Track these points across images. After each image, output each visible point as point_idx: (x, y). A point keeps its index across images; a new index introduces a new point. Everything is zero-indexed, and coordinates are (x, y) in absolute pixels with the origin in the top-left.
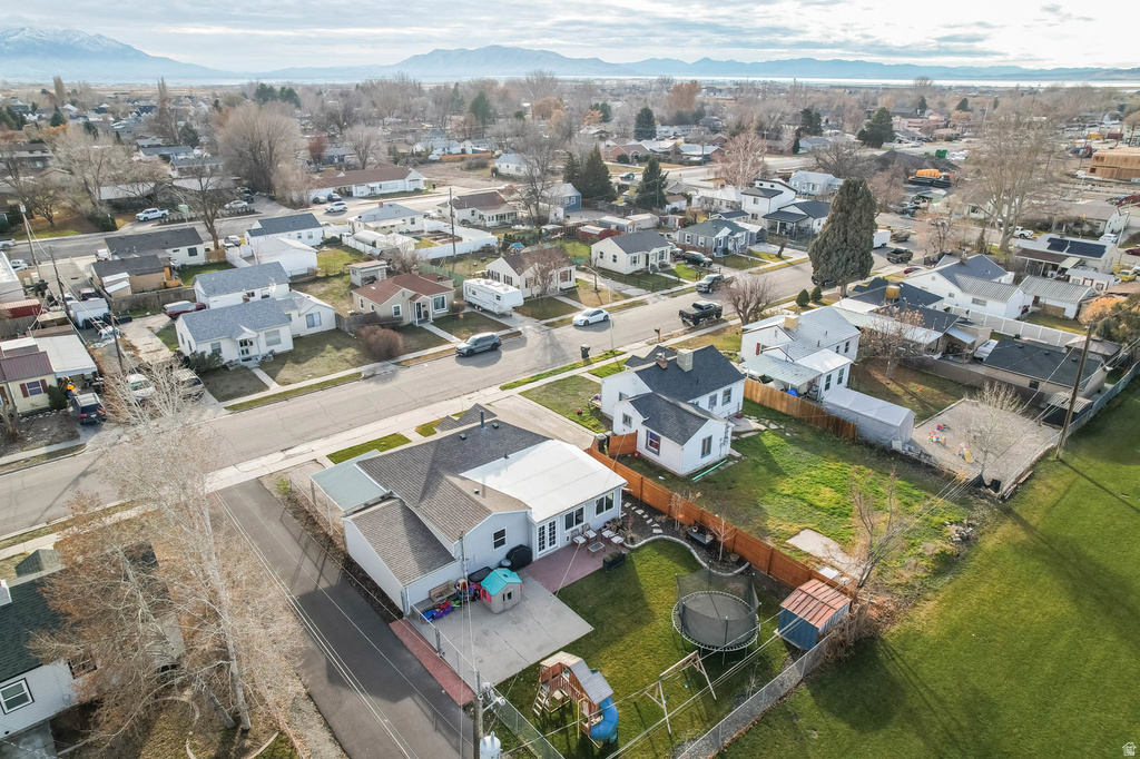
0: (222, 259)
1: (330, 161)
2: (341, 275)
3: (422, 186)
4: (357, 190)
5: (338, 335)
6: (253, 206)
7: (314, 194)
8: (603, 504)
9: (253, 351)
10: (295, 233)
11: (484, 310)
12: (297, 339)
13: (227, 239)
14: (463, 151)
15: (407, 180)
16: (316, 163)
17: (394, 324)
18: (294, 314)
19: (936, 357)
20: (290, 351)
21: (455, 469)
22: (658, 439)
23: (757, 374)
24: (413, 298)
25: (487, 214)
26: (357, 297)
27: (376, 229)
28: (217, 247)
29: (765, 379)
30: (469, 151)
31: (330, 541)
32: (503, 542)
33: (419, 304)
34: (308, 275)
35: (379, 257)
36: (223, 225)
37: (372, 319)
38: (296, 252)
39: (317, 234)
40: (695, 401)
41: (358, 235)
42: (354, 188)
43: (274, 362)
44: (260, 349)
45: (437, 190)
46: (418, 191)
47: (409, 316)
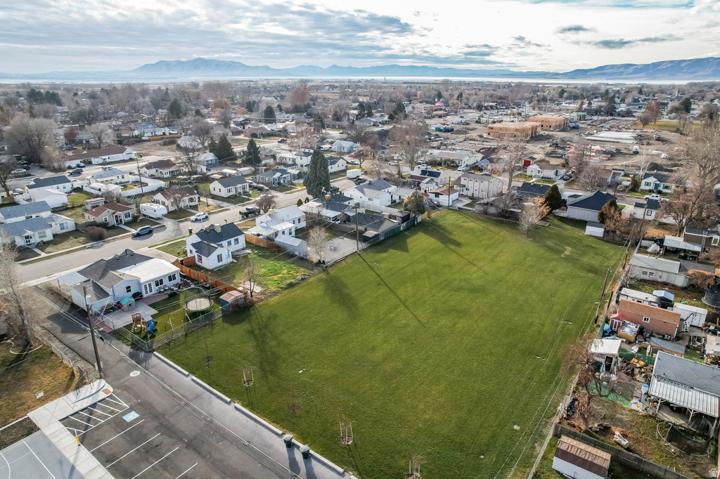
0: (12, 201)
1: (81, 142)
2: (81, 206)
3: (133, 156)
4: (94, 160)
5: (77, 232)
6: (29, 172)
7: (68, 164)
8: (171, 278)
9: (32, 241)
10: (55, 186)
11: (150, 217)
12: (55, 236)
13: (14, 191)
14: (164, 134)
15: (124, 153)
16: (71, 144)
17: (104, 225)
18: (53, 224)
19: (337, 223)
20: (52, 241)
21: (114, 269)
22: (201, 257)
23: (256, 233)
24: (113, 214)
25: (164, 171)
26: (87, 215)
27: (102, 182)
28: (8, 195)
29: (259, 235)
30: (167, 133)
31: (66, 300)
32: (130, 291)
33: (116, 216)
34: (62, 207)
35: (101, 196)
36: (12, 183)
37: (94, 224)
38: (56, 195)
39: (68, 186)
40: (220, 243)
41: (91, 185)
42: (93, 159)
43: (43, 245)
44: (36, 239)
45: (143, 158)
46: (131, 160)
47: (112, 221)
